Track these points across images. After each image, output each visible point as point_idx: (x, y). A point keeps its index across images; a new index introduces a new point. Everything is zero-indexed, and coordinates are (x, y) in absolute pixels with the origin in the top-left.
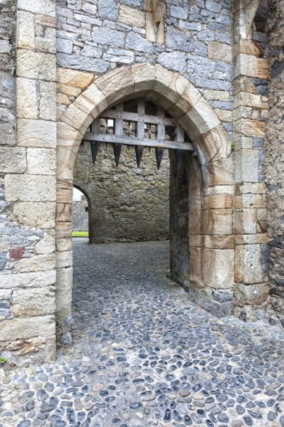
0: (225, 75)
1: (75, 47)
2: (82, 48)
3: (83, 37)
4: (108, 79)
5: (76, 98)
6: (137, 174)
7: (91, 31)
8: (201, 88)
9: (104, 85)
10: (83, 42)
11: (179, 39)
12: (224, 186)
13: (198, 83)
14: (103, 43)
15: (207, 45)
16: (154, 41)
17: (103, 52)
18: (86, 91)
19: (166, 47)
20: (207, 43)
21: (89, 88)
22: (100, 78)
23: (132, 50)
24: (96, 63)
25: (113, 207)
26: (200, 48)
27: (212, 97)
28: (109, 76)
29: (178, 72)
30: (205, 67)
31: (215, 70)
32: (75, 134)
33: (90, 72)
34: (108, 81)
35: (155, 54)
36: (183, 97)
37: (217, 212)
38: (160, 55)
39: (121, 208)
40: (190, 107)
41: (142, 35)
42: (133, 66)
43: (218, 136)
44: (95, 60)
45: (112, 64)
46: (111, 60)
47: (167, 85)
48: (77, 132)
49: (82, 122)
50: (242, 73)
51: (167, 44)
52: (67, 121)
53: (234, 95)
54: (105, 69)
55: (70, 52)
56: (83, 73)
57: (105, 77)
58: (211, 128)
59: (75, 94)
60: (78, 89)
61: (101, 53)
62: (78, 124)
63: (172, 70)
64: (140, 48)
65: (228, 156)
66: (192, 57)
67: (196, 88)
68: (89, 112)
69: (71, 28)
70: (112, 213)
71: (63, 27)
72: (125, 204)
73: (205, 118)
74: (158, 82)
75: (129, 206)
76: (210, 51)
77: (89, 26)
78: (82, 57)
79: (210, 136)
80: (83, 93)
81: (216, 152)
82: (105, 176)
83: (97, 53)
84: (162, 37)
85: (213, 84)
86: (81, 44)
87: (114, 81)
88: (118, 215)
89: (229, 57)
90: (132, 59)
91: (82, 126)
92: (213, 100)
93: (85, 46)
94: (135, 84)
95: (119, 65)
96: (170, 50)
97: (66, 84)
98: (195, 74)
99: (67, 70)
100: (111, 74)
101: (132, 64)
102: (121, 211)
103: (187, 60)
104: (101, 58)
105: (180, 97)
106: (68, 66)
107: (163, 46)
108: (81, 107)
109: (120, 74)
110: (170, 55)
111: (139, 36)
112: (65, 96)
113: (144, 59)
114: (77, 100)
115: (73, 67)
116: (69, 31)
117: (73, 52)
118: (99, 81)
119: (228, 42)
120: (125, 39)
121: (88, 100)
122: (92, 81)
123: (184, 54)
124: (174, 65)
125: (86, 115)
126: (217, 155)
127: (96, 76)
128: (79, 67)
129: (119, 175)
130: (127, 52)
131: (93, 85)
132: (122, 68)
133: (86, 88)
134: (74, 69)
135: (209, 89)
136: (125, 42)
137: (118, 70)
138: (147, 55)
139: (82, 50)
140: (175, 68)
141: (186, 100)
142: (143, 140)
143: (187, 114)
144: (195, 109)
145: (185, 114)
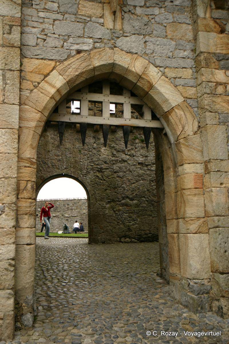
0: (186, 53)
1: (39, 40)
2: (45, 40)
3: (46, 30)
4: (69, 65)
5: (39, 83)
6: (139, 163)
7: (53, 25)
8: (161, 67)
9: (65, 70)
10: (46, 35)
11: (137, 24)
12: (192, 164)
13: (158, 63)
14: (64, 34)
15: (165, 27)
16: (112, 27)
17: (64, 42)
18: (49, 76)
19: (124, 32)
20: (165, 25)
21: (51, 74)
22: (62, 64)
23: (91, 37)
24: (58, 52)
25: (113, 201)
26: (158, 30)
27: (174, 75)
28: (69, 62)
29: (136, 53)
30: (164, 47)
31: (175, 49)
32: (38, 115)
33: (52, 60)
34: (69, 67)
35: (113, 39)
36: (143, 76)
37: (187, 192)
38: (119, 40)
39: (123, 201)
40: (151, 86)
41: (100, 24)
42: (92, 52)
43: (182, 113)
44: (57, 49)
45: (72, 51)
46: (71, 48)
47: (126, 66)
48: (40, 113)
49: (44, 105)
50: (202, 50)
51: (125, 29)
52: (31, 104)
53: (197, 72)
54: (66, 57)
55: (34, 44)
56: (45, 61)
57: (66, 63)
58: (174, 105)
59: (39, 81)
60: (41, 76)
61: (62, 43)
62: (41, 107)
63: (130, 53)
64: (98, 35)
65: (195, 133)
66: (151, 39)
67: (156, 67)
68: (50, 96)
69: (35, 24)
70: (112, 208)
71: (29, 24)
72: (127, 197)
73: (167, 96)
74: (117, 64)
75: (132, 200)
76: (169, 32)
77: (51, 21)
78: (45, 48)
79: (174, 113)
80: (45, 79)
81: (181, 129)
82: (104, 166)
83: (58, 44)
84: (120, 23)
85: (173, 63)
86: (44, 37)
87: (74, 67)
88: (119, 210)
89: (190, 36)
90: (91, 46)
91: (45, 108)
92: (175, 78)
93: (48, 39)
94: (94, 68)
95: (79, 52)
96: (128, 35)
97: (31, 72)
98: (154, 54)
99: (32, 60)
100: (72, 60)
101: (91, 50)
102: (123, 205)
103: (145, 42)
104: (63, 47)
105: (140, 77)
106: (32, 57)
107: (121, 32)
108: (43, 91)
109: (79, 60)
110: (128, 38)
111: (98, 25)
112: (29, 82)
113: (103, 45)
114: (40, 85)
115: (36, 57)
116: (33, 27)
117: (37, 44)
118: (60, 67)
119: (188, 22)
120: (84, 28)
121: (50, 84)
122: (54, 68)
123: (142, 37)
124: (133, 48)
125: (48, 98)
126: (183, 132)
127: (58, 63)
128: (42, 57)
129: (119, 165)
130: (86, 39)
131: (54, 71)
132: (82, 55)
133: (48, 74)
134: (37, 59)
135: (171, 68)
136: (84, 31)
137: (78, 56)
138: (105, 41)
139: (46, 42)
140: (134, 51)
141: (146, 80)
142: (109, 119)
143: (149, 92)
144: (156, 88)
145: (148, 93)
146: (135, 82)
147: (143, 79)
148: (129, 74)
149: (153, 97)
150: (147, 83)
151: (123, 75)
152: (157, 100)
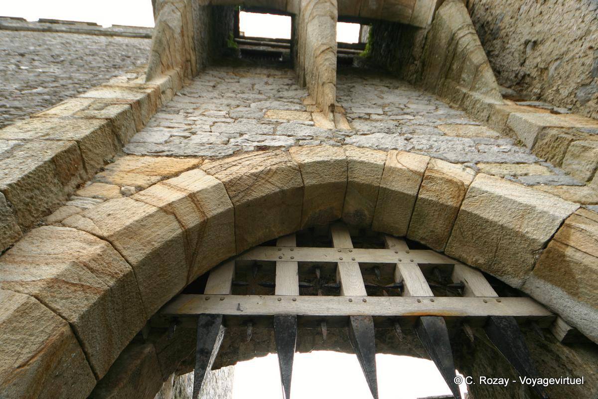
1: (174, 138)
5: (141, 189)
7: (212, 125)
9: (222, 168)
10: (192, 133)
11: (379, 125)
14: (231, 132)
15: (436, 127)
16: (331, 128)
17: (230, 139)
19: (357, 131)
21: (183, 174)
22: (216, 162)
23: (291, 136)
24: (212, 147)
26: (424, 129)
31: (476, 144)
33: (193, 157)
34: (234, 163)
35: (337, 137)
36: (429, 173)
38: (349, 138)
40: (459, 190)
41: (307, 125)
45: (245, 147)
46: (245, 144)
47: (380, 162)
51: (358, 128)
53: (558, 165)
54: (230, 152)
55: (162, 141)
56: (176, 159)
57: (229, 160)
58: (561, 215)
59: (142, 183)
60: (153, 177)
61: (225, 139)
63: (380, 149)
64: (304, 133)
66: (416, 136)
67: (453, 163)
68: (162, 205)
76: (446, 131)
80: (163, 181)
84: (347, 125)
85: (490, 157)
86: (186, 134)
87: (247, 163)
90: (291, 142)
93: (194, 136)
94: (301, 166)
95: (262, 149)
96: (367, 133)
97: (129, 172)
98: (435, 149)
101: (291, 147)
103: (408, 139)
104: (225, 144)
105: (422, 176)
106: (145, 153)
107: (352, 131)
108: (144, 198)
109: (262, 156)
110: (368, 136)
111: (303, 126)
112: (110, 186)
114: (141, 192)
117: (167, 142)
118: (212, 164)
119: (473, 123)
120: (274, 128)
121: (172, 187)
122: (195, 168)
123: (397, 134)
127: (207, 161)
128: (169, 153)
130: (279, 137)
132: (269, 151)
134: (158, 156)
135: (487, 162)
136: (276, 130)
137: (260, 152)
139: (189, 139)
141: (441, 179)
142: (365, 301)
143: (463, 208)
144: (478, 189)
145: (457, 210)
146: (413, 192)
147: (431, 179)
148: (391, 179)
149: (478, 217)
150: (445, 187)
151: (376, 184)
152: (496, 219)
